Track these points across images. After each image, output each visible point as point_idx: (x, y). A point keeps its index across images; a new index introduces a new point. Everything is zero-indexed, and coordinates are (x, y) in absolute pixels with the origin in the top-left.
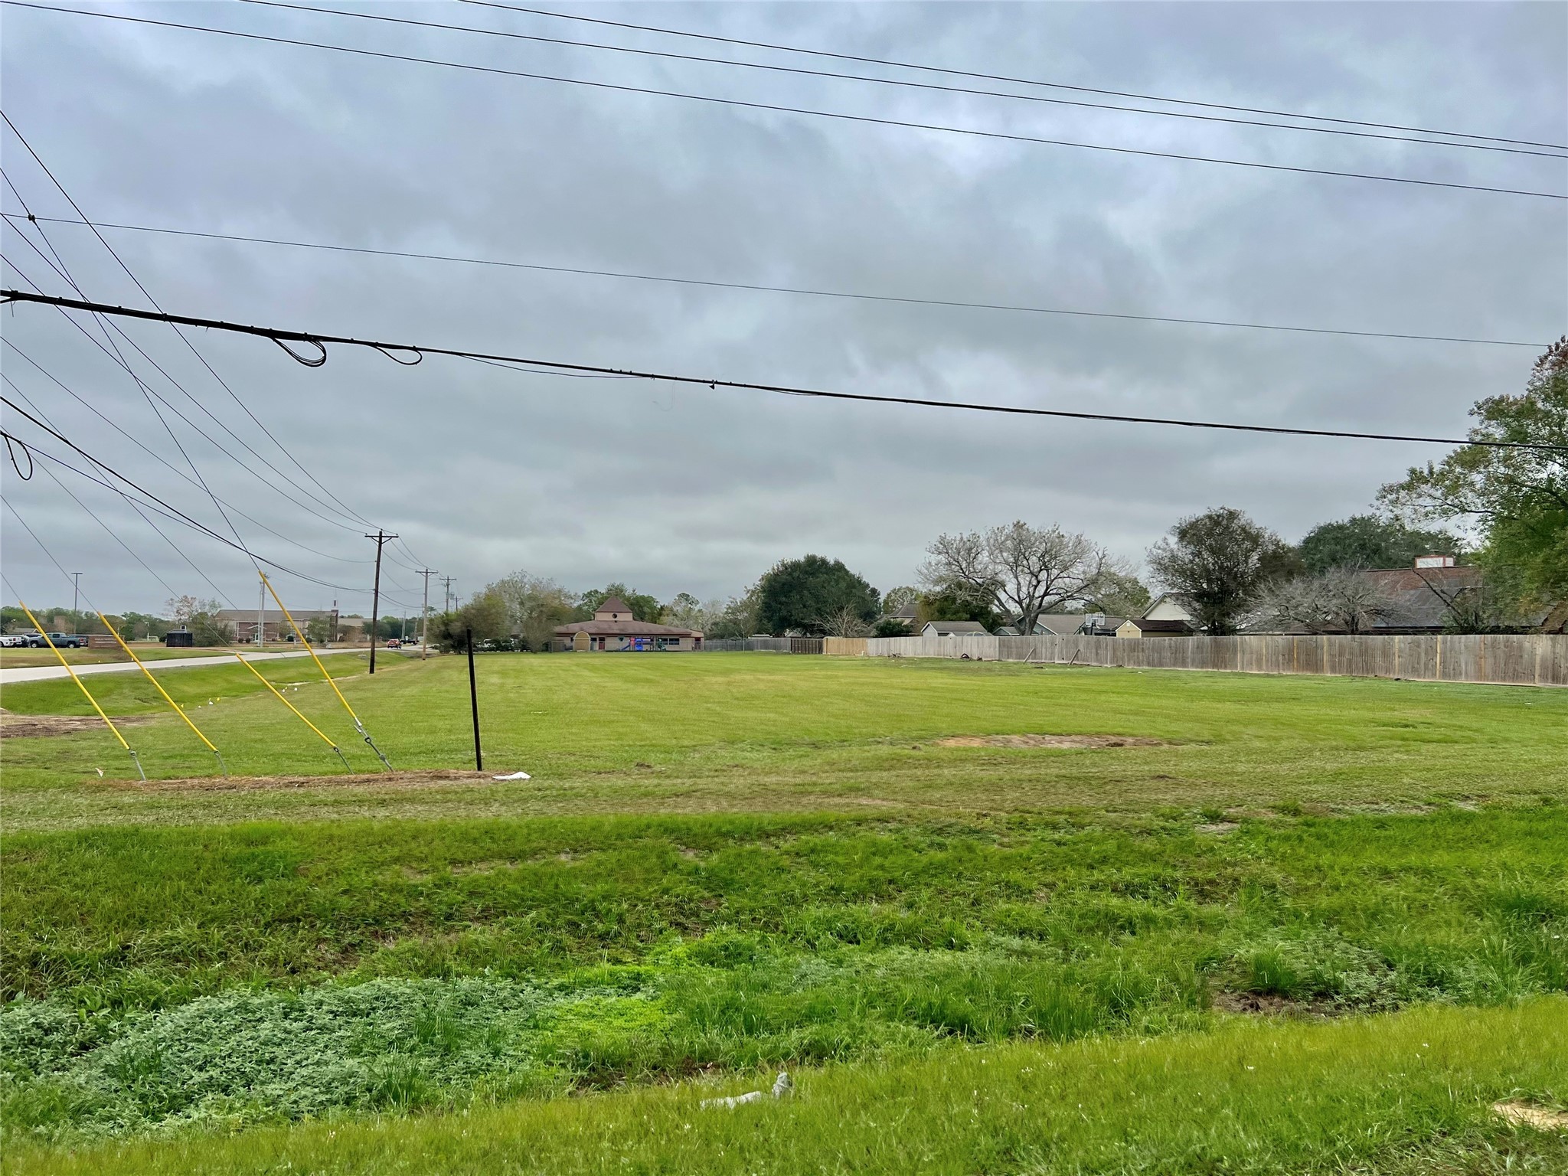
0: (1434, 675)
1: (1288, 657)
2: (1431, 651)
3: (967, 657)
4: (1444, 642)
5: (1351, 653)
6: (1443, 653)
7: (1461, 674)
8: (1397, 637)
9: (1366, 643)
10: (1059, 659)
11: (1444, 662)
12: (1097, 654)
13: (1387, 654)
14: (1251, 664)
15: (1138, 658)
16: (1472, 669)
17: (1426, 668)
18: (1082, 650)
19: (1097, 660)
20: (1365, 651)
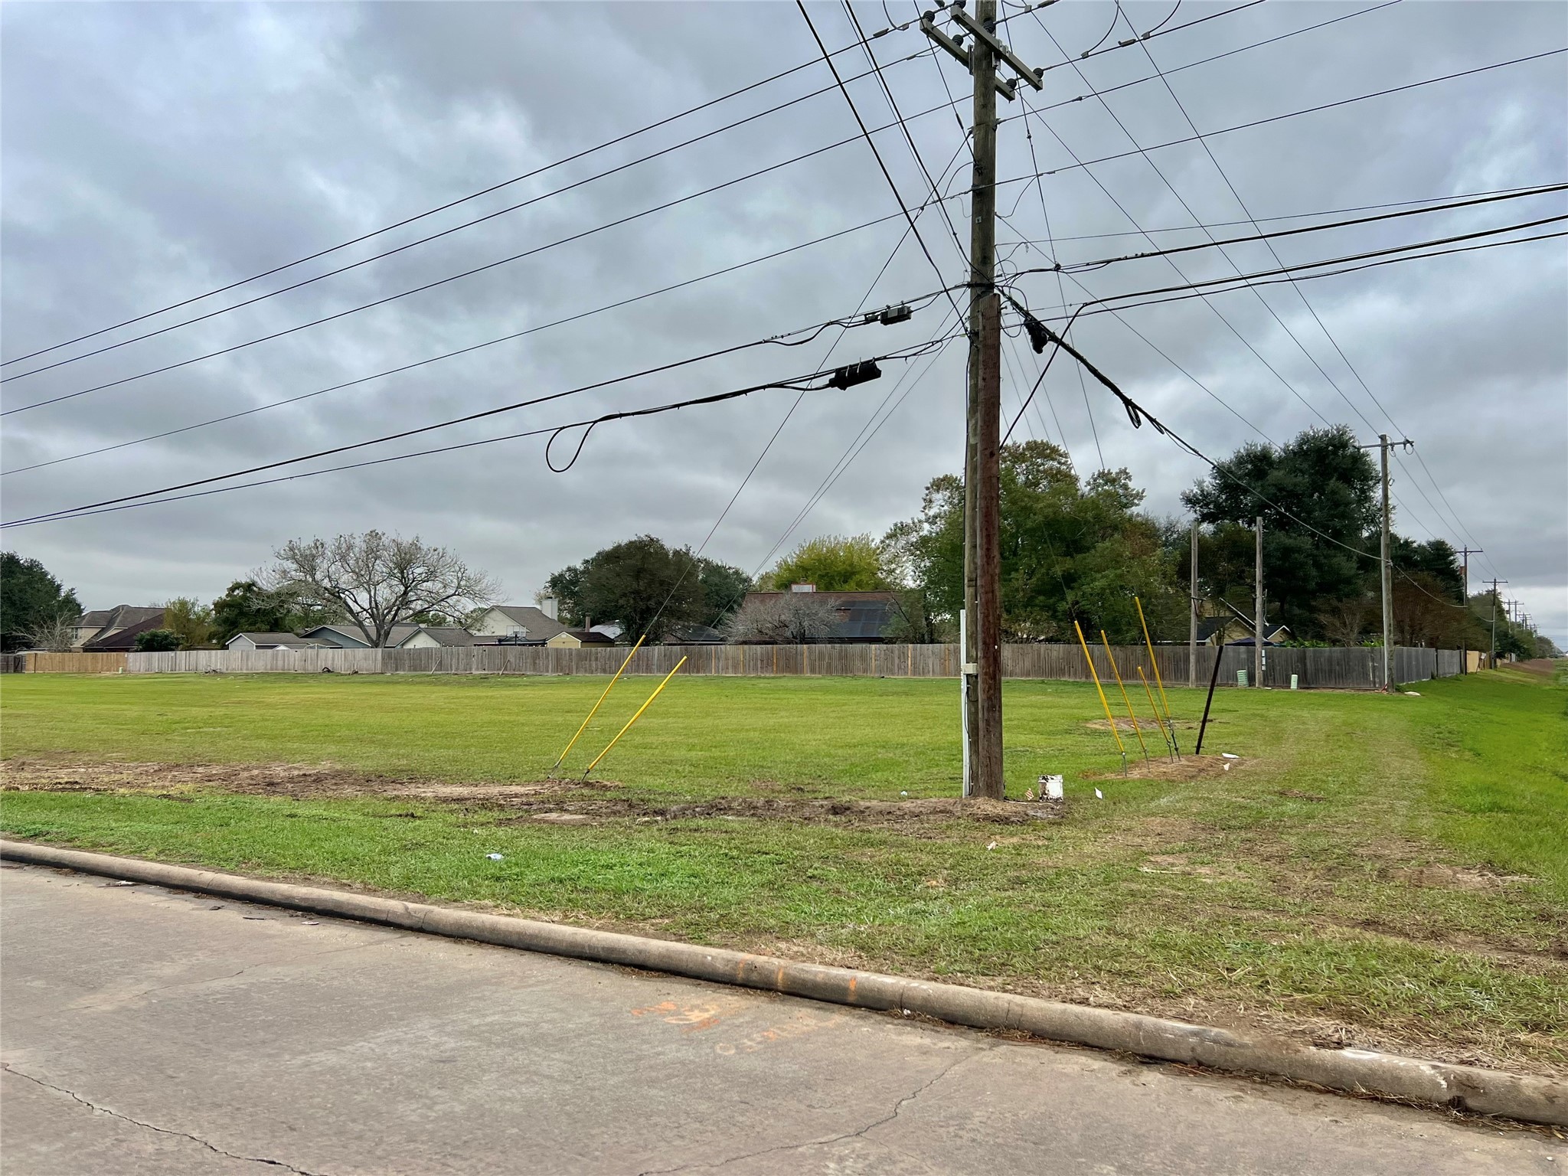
0: (906, 673)
1: (767, 663)
2: (903, 656)
3: (329, 671)
4: (915, 649)
5: (830, 658)
6: (914, 658)
7: (929, 672)
8: (873, 646)
9: (846, 650)
10: (477, 669)
11: (914, 664)
12: (535, 663)
13: (864, 658)
14: (727, 668)
15: (590, 666)
16: (937, 669)
17: (899, 668)
18: (512, 660)
19: (535, 669)
20: (844, 656)
